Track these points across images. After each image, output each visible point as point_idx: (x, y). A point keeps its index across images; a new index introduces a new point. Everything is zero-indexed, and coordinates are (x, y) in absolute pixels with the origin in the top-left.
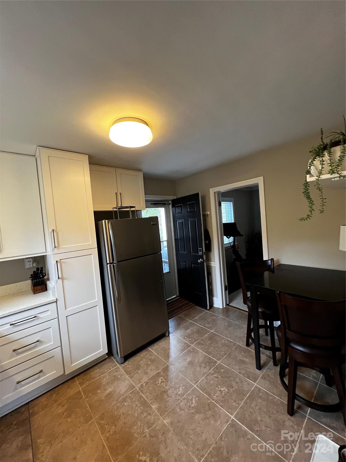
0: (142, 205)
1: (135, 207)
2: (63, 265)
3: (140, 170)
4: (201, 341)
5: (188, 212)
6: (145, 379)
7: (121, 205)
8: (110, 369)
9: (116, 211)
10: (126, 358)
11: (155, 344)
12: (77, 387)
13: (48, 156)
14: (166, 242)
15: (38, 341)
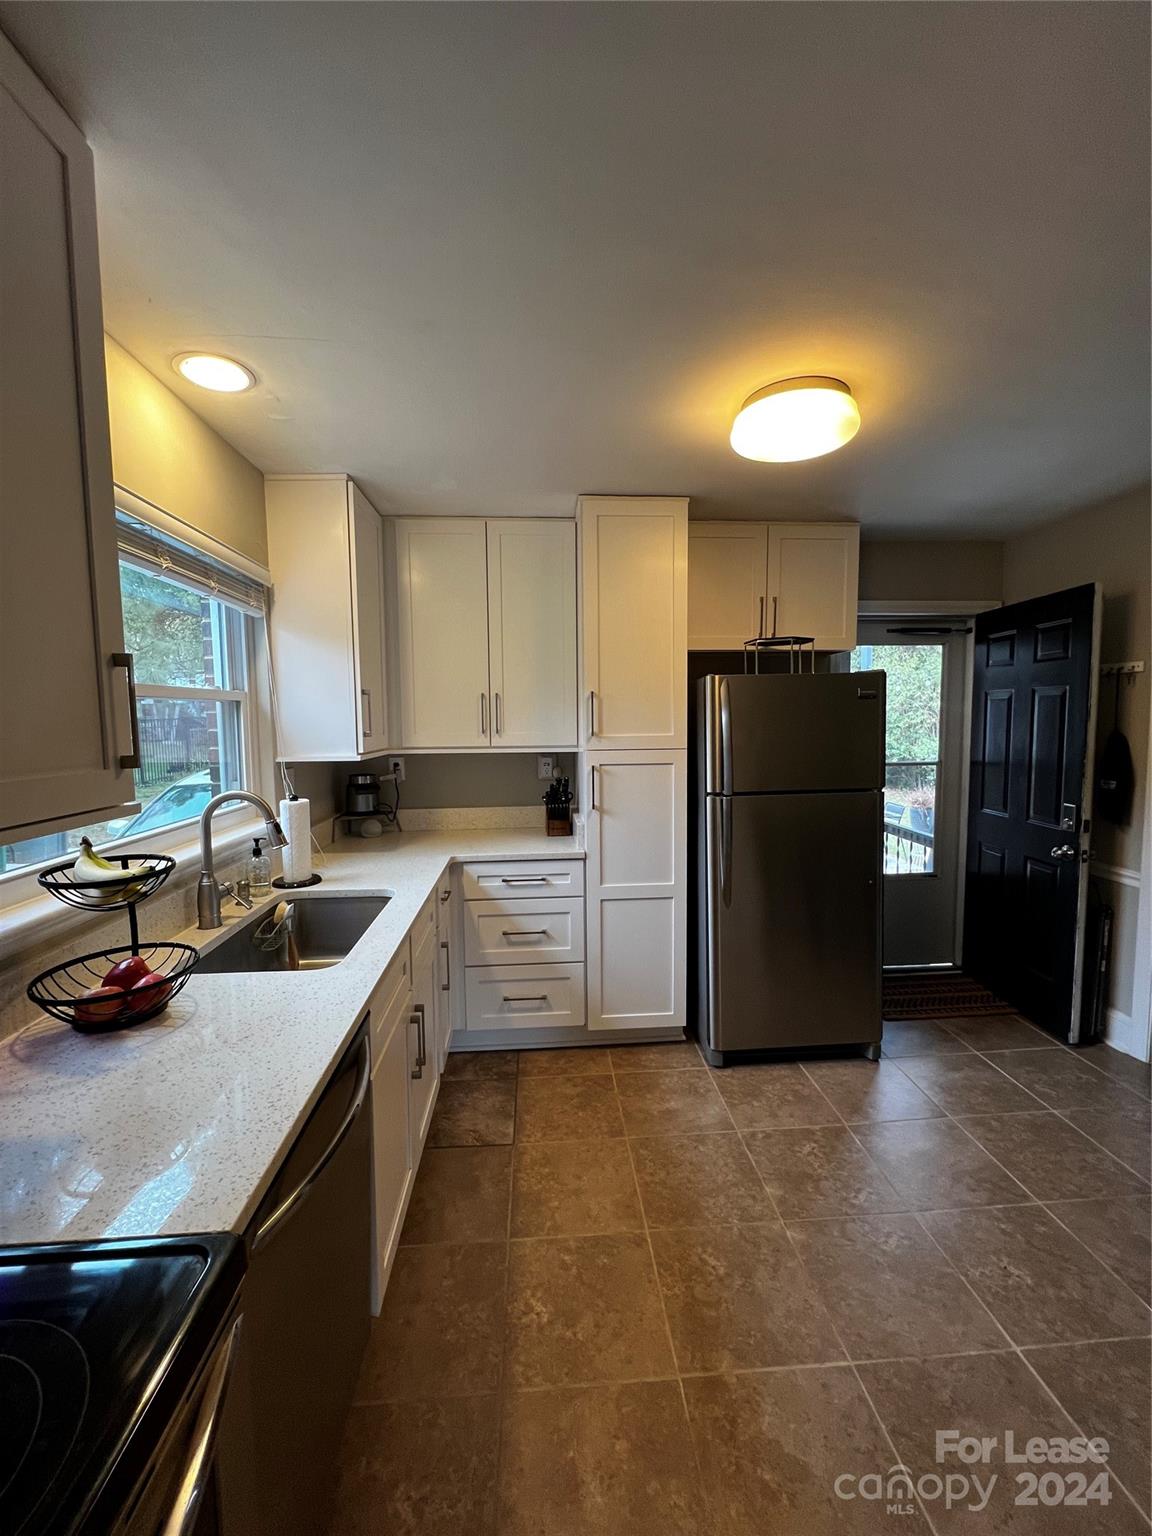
0: (844, 636)
1: (811, 640)
2: (606, 778)
3: (850, 520)
4: (995, 1120)
5: (1036, 660)
6: (765, 1125)
7: (774, 634)
8: (684, 1067)
9: (753, 652)
10: (730, 1059)
11: (822, 1065)
12: (606, 1065)
13: (598, 516)
14: (934, 767)
15: (544, 932)
